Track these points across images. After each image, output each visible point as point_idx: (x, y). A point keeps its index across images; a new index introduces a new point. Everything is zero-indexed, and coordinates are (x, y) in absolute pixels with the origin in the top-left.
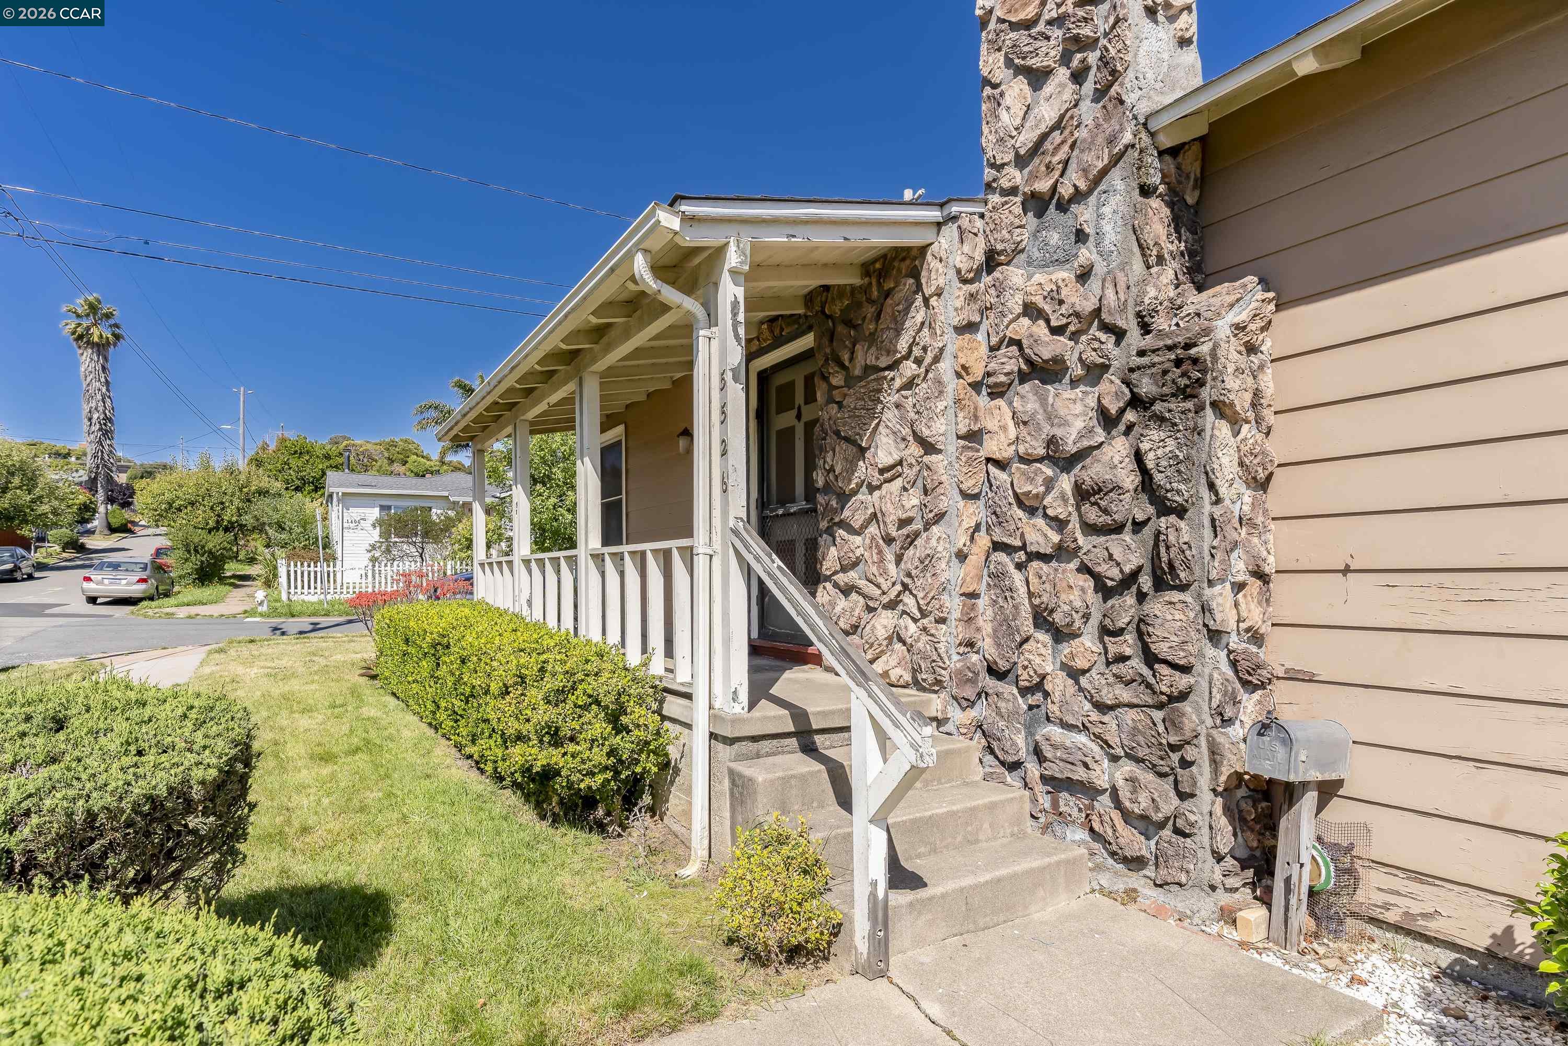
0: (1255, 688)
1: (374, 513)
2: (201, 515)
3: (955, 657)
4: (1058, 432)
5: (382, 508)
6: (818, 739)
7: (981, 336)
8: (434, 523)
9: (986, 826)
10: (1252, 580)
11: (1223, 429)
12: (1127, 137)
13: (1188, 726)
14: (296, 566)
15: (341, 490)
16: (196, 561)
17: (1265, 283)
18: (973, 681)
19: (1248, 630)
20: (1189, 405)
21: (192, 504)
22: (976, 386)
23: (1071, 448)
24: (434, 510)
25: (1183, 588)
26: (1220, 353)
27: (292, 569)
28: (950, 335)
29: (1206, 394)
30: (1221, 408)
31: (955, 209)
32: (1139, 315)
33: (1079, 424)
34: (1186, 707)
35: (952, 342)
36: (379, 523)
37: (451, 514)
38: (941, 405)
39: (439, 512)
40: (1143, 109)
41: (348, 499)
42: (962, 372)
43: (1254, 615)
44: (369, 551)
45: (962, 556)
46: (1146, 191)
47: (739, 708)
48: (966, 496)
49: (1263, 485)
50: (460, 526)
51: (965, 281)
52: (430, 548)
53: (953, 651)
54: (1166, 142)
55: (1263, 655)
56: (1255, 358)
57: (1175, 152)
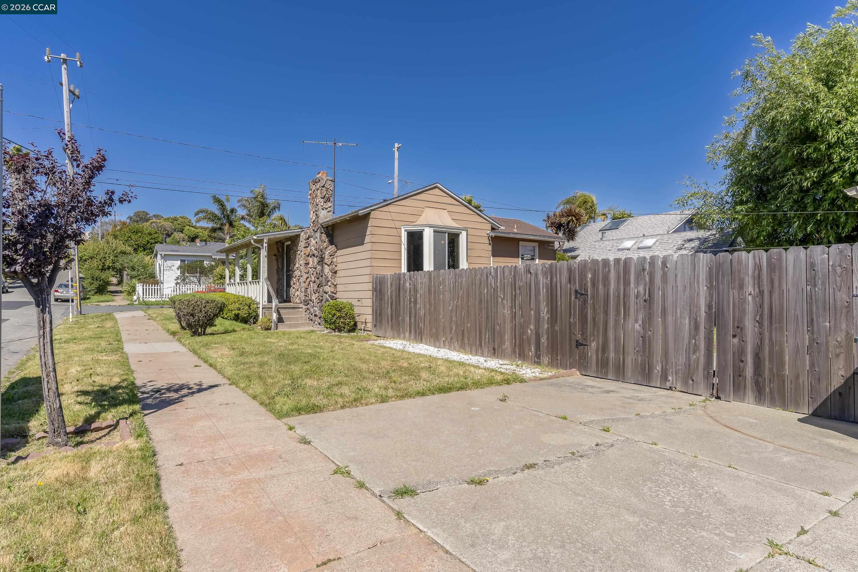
0: (334, 299)
1: (178, 263)
2: (95, 263)
3: (303, 298)
5: (182, 261)
7: (309, 248)
8: (205, 268)
10: (332, 285)
11: (326, 266)
12: (319, 226)
13: (322, 304)
14: (146, 286)
15: (163, 253)
16: (97, 284)
17: (336, 246)
18: (306, 302)
19: (331, 292)
20: (322, 263)
21: (92, 258)
22: (308, 256)
23: (315, 267)
24: (205, 262)
25: (322, 286)
26: (325, 256)
27: (145, 287)
29: (324, 261)
30: (326, 264)
31: (303, 230)
32: (320, 249)
33: (315, 264)
34: (322, 302)
35: (303, 249)
36: (180, 267)
37: (213, 263)
38: (301, 259)
39: (207, 262)
40: (321, 222)
41: (165, 258)
42: (305, 254)
43: (332, 290)
44: (176, 280)
45: (305, 282)
46: (322, 233)
47: (266, 303)
48: (305, 273)
49: (336, 272)
50: (218, 269)
51: (305, 240)
52: (203, 279)
54: (324, 227)
55: (335, 296)
56: (332, 257)
57: (326, 228)
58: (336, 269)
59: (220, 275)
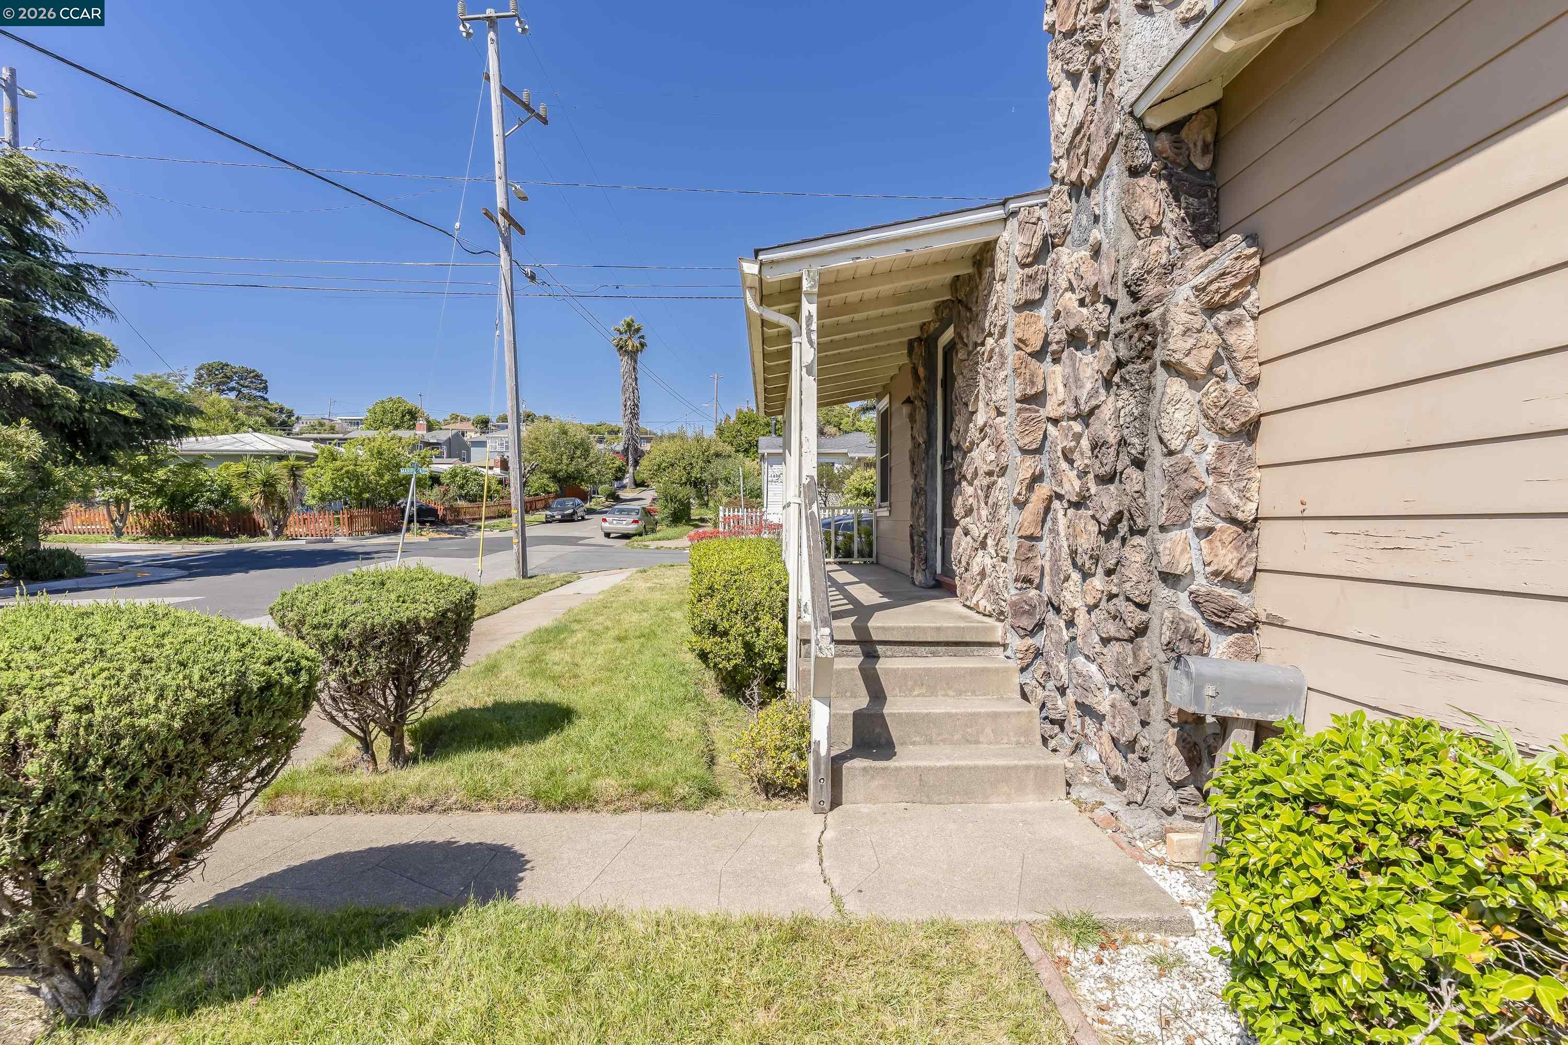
0: (1232, 630)
2: (678, 473)
3: (1013, 591)
4: (1078, 394)
6: (881, 649)
7: (1045, 307)
10: (1220, 524)
11: (1176, 387)
12: (1117, 127)
13: (1142, 659)
15: (766, 452)
16: (672, 506)
17: (1252, 238)
18: (1030, 613)
19: (1216, 574)
20: (1145, 367)
21: (672, 465)
22: (1039, 355)
23: (1085, 408)
25: (1143, 532)
26: (1169, 317)
28: (1011, 314)
29: (1159, 355)
30: (1174, 367)
31: (1012, 206)
32: (1126, 285)
33: (1089, 386)
34: (1145, 641)
35: (1013, 319)
38: (1002, 375)
40: (1128, 99)
41: (770, 459)
42: (1021, 343)
43: (1227, 560)
45: (1020, 505)
46: (1134, 172)
48: (1024, 451)
49: (1249, 430)
50: (852, 478)
51: (1023, 266)
53: (1011, 585)
54: (1155, 122)
55: (1243, 600)
56: (1222, 317)
57: (1174, 128)
58: (1257, 402)
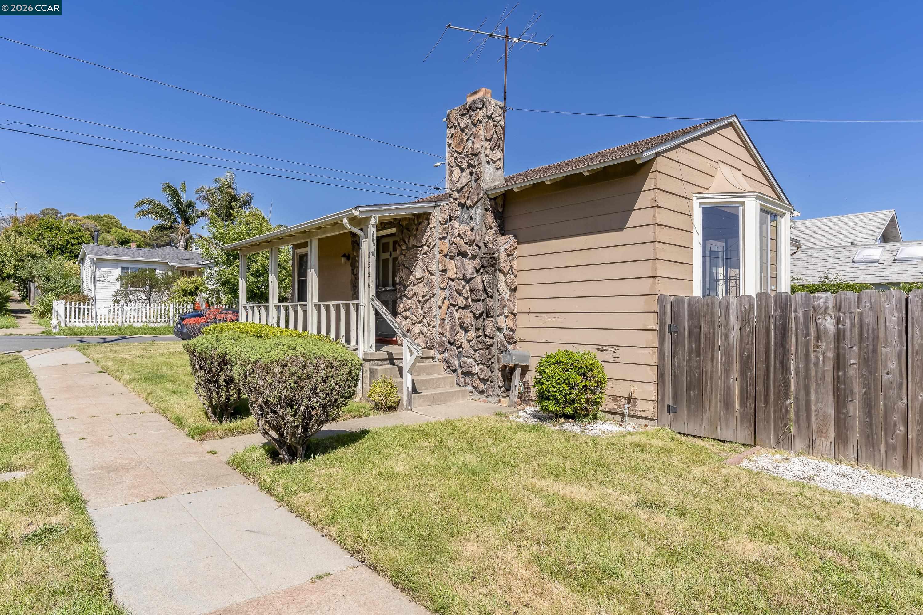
0: (512, 344)
1: (117, 272)
3: (438, 338)
4: (466, 272)
5: (123, 269)
6: (395, 361)
7: (447, 241)
8: (158, 279)
9: (442, 383)
10: (510, 315)
11: (501, 276)
12: (481, 195)
13: (492, 353)
14: (71, 304)
15: (95, 257)
17: (516, 237)
18: (443, 346)
19: (509, 328)
20: (493, 269)
22: (445, 256)
23: (468, 277)
24: (157, 271)
25: (492, 317)
26: (500, 256)
27: (68, 306)
28: (437, 240)
29: (497, 266)
30: (501, 271)
31: (439, 203)
32: (484, 243)
33: (470, 271)
34: (493, 348)
35: (438, 243)
36: (120, 278)
37: (169, 273)
38: (434, 261)
39: (161, 272)
40: (485, 188)
41: (98, 263)
42: (441, 252)
43: (511, 324)
44: (115, 296)
45: (440, 307)
46: (486, 210)
47: (372, 351)
48: (441, 289)
49: (515, 290)
50: (179, 282)
51: (442, 225)
52: (154, 295)
53: (437, 336)
54: (492, 197)
55: (514, 335)
56: (511, 258)
57: (495, 199)
58: (517, 281)
59: (183, 290)
